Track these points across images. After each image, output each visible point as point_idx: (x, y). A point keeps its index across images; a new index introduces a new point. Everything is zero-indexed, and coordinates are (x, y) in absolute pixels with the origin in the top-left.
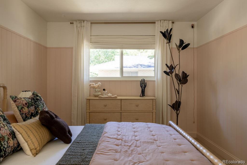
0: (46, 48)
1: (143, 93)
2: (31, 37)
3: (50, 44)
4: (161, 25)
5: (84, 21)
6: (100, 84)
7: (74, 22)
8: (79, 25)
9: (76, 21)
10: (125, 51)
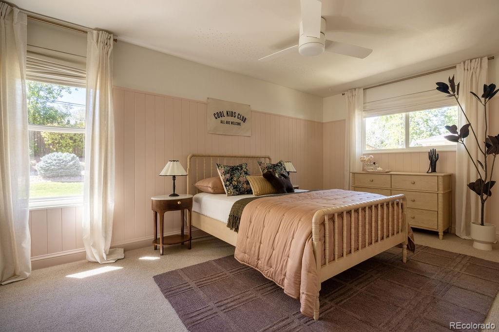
0: (323, 123)
1: (433, 167)
2: (301, 117)
3: (326, 119)
4: (466, 68)
5: (355, 89)
6: (371, 157)
7: (346, 93)
8: (350, 95)
9: (347, 91)
10: (411, 114)
